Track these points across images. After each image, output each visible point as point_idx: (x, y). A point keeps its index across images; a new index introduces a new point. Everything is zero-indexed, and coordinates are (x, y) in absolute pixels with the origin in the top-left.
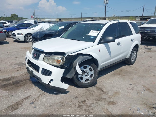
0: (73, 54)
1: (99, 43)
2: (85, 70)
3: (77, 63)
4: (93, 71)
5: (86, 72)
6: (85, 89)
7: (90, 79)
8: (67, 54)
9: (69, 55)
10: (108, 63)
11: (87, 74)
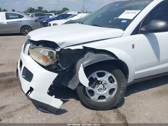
0: (72, 48)
1: (136, 32)
2: (99, 79)
3: (82, 65)
4: (116, 83)
5: (102, 83)
6: (95, 111)
7: (108, 96)
8: (61, 47)
9: (65, 48)
10: (145, 72)
11: (104, 87)
